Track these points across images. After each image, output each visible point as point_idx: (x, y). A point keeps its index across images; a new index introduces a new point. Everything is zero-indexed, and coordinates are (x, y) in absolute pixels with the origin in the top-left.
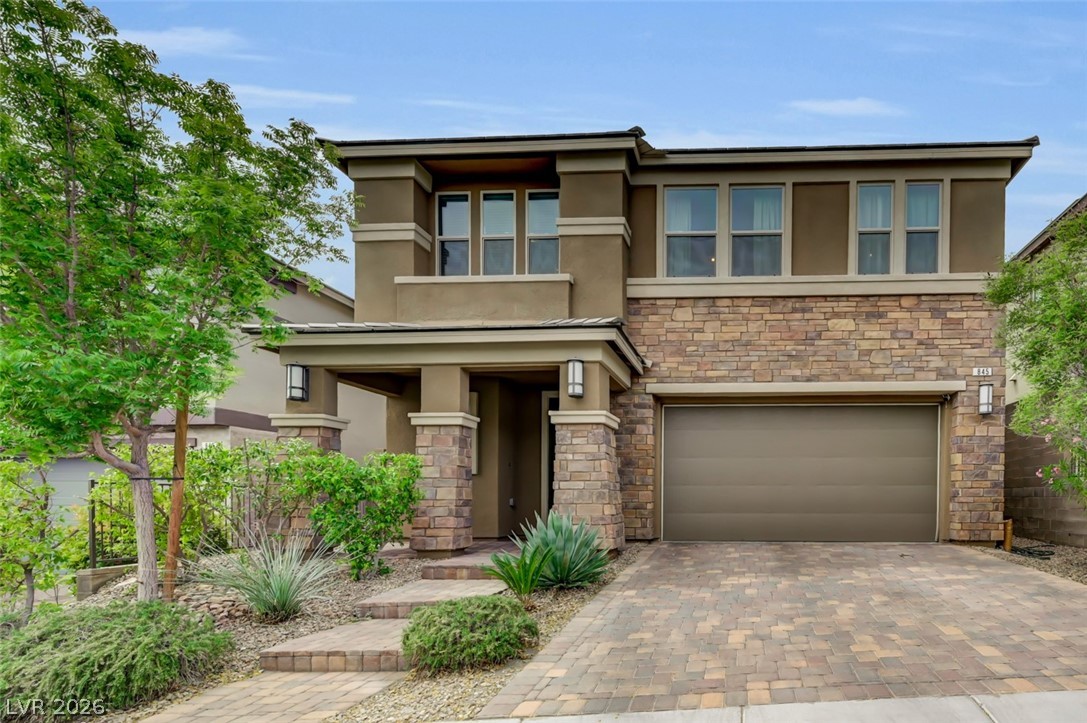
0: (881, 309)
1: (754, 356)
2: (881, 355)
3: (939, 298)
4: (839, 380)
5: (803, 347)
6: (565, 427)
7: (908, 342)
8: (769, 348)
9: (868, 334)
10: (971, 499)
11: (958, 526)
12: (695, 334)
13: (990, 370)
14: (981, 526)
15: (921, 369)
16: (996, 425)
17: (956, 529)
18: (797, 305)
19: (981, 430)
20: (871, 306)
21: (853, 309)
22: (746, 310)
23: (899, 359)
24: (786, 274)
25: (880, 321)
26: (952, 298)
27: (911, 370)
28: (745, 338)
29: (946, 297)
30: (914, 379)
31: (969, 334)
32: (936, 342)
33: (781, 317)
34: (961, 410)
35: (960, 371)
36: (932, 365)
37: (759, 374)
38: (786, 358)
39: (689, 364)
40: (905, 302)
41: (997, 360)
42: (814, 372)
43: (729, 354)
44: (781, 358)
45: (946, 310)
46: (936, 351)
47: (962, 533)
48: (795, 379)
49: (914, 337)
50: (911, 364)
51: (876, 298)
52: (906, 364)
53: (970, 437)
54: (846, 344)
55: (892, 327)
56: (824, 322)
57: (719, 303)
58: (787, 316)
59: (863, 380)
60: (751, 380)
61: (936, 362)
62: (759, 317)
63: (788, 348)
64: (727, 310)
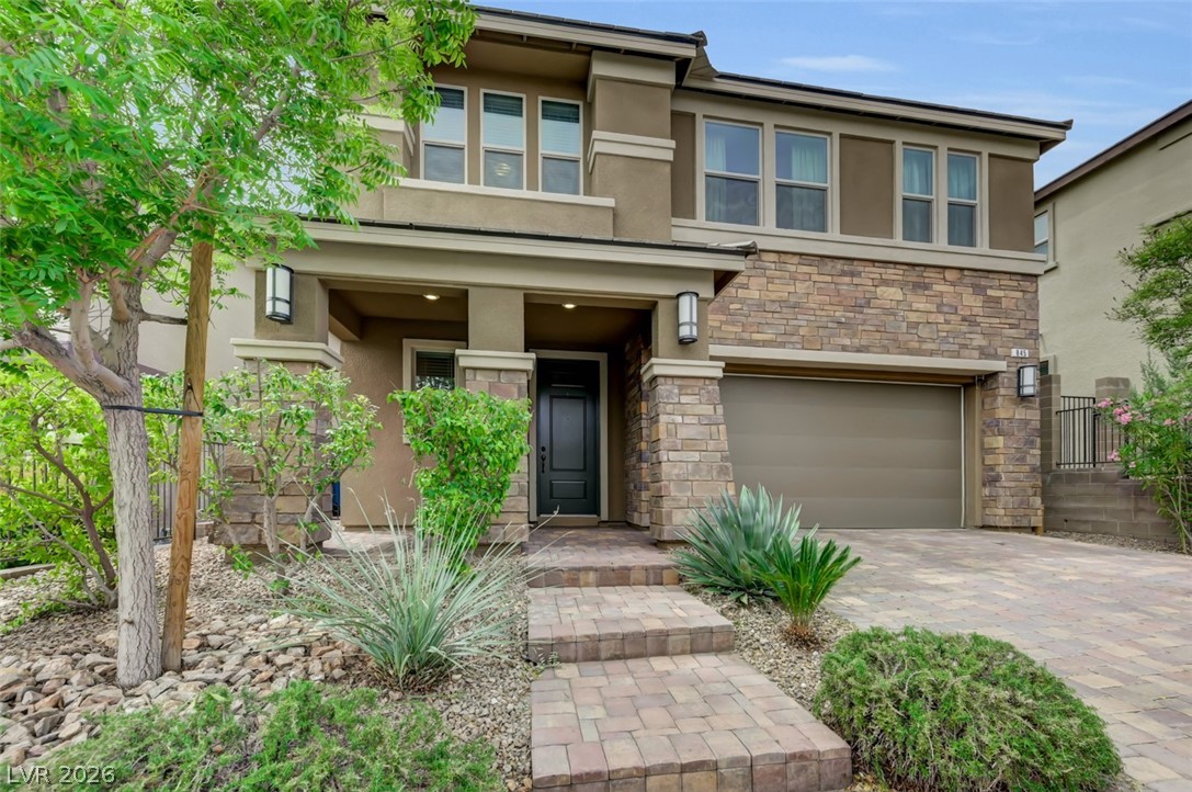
0: (927, 280)
1: (802, 320)
2: (928, 328)
3: (980, 274)
4: (888, 353)
5: (852, 315)
6: (669, 381)
7: (953, 317)
8: (818, 313)
9: (915, 306)
10: (1013, 484)
11: (1002, 512)
12: (740, 290)
13: (1027, 351)
14: (1022, 512)
15: (964, 346)
16: (1032, 408)
17: (999, 514)
18: (846, 268)
19: (1020, 413)
20: (918, 275)
21: (900, 278)
22: (793, 268)
23: (945, 334)
24: (834, 232)
25: (926, 292)
26: (991, 276)
27: (956, 347)
28: (793, 299)
29: (986, 274)
30: (958, 357)
31: (1007, 314)
32: (979, 319)
33: (829, 279)
34: (1002, 391)
35: (1000, 351)
36: (975, 343)
37: (809, 341)
38: (835, 325)
39: (733, 323)
40: (950, 275)
41: (1032, 342)
42: (864, 342)
43: (776, 315)
44: (830, 325)
45: (986, 288)
46: (978, 329)
47: (1005, 518)
48: (844, 348)
49: (959, 312)
50: (957, 341)
51: (923, 268)
52: (951, 340)
53: (1010, 420)
54: (895, 315)
55: (938, 300)
56: (873, 289)
57: (765, 257)
58: (836, 279)
59: (912, 355)
60: (799, 346)
61: (979, 341)
62: (807, 277)
63: (837, 314)
64: (773, 266)
